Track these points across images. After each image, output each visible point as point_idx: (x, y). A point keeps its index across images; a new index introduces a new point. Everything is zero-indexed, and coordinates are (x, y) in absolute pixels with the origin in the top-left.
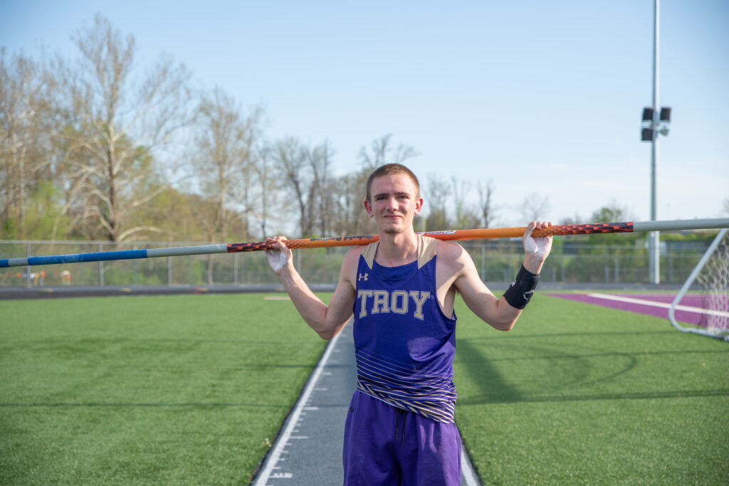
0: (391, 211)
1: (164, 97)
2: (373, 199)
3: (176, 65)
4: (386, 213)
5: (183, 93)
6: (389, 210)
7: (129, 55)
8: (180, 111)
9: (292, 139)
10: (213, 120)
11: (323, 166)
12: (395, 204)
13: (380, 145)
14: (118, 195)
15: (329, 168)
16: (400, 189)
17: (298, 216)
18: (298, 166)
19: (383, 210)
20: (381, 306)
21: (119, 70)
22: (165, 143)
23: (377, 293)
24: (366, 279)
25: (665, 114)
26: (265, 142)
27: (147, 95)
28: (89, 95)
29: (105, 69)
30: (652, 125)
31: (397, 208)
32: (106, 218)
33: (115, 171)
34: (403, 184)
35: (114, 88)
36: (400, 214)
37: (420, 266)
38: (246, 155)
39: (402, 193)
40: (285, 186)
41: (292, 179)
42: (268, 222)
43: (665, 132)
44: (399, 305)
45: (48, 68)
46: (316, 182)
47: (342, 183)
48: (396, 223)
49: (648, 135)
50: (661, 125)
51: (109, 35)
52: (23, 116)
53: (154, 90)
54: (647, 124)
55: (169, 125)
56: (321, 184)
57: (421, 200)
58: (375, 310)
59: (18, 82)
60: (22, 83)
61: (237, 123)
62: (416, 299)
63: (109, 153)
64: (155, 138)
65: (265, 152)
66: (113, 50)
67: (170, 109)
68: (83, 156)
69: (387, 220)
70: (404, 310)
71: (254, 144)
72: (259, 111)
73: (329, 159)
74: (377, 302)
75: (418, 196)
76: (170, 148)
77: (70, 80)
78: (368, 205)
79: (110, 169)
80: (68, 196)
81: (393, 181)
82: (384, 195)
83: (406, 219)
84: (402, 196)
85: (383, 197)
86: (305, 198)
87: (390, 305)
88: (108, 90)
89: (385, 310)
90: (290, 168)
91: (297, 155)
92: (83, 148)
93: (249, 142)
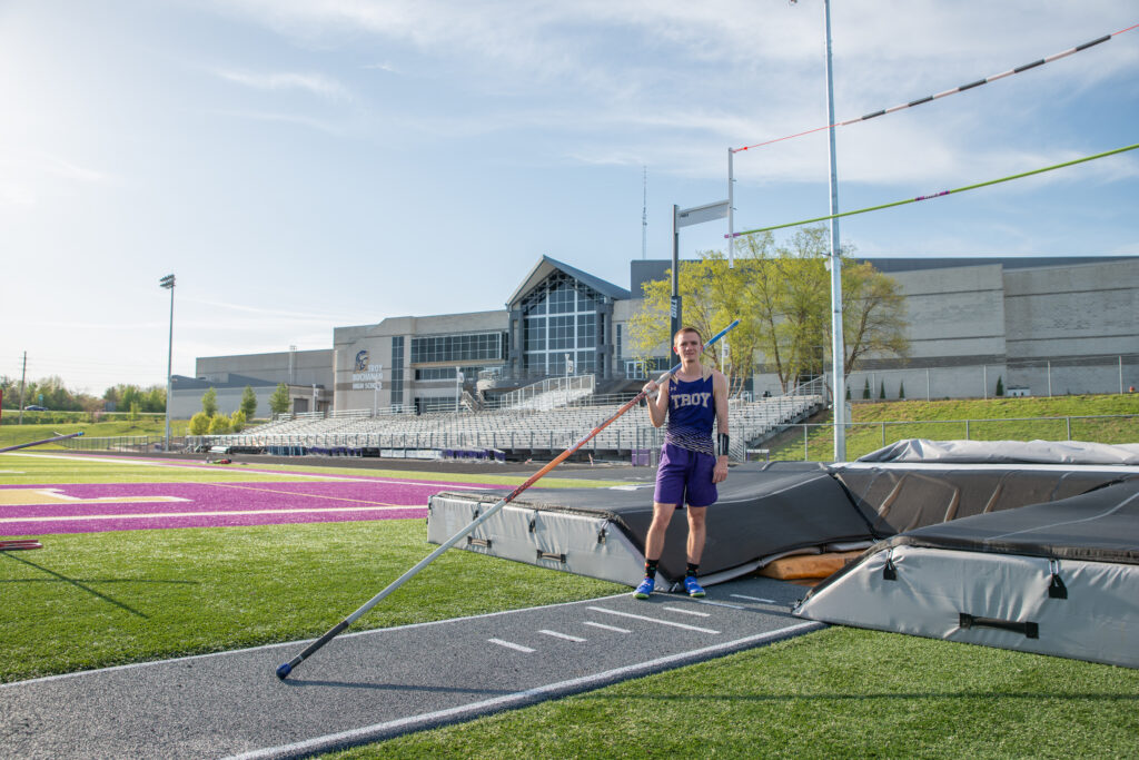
20: (686, 402)
23: (683, 396)
37: (704, 380)
44: (696, 401)
58: (683, 405)
62: (704, 397)
70: (698, 403)
74: (683, 400)
87: (690, 401)
89: (688, 404)
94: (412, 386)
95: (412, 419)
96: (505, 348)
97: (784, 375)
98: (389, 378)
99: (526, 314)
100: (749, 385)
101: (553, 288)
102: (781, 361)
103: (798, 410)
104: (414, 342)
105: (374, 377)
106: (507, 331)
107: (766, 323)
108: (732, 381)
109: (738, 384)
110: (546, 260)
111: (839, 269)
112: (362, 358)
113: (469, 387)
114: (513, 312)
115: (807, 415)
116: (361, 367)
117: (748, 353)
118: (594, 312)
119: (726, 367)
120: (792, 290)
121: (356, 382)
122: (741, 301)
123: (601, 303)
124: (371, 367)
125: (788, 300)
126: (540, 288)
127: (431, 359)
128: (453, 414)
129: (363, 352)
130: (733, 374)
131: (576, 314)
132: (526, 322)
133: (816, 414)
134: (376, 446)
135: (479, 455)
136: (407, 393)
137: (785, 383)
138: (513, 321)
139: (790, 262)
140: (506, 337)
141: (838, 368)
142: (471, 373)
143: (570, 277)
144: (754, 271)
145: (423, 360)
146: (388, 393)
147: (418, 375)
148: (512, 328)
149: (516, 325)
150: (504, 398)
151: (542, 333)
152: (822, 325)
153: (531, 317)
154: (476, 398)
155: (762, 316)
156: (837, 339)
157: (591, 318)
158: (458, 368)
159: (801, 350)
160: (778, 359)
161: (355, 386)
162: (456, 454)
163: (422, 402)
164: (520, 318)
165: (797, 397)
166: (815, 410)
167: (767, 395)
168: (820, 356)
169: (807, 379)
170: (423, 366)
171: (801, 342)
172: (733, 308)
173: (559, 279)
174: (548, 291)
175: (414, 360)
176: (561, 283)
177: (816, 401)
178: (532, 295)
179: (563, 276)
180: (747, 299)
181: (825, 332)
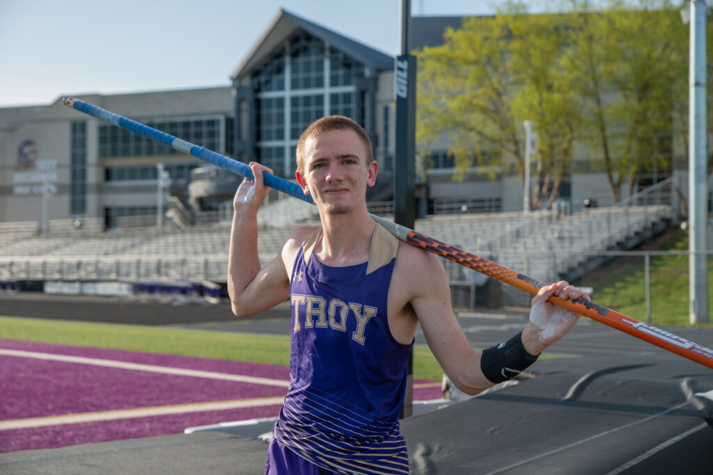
4: (326, 188)
6: (331, 182)
19: (323, 182)
20: (315, 318)
31: (341, 177)
39: (349, 156)
48: (342, 199)
58: (309, 323)
62: (358, 314)
69: (329, 196)
70: (342, 326)
89: (322, 323)
94: (100, 190)
95: (95, 237)
96: (230, 139)
97: (616, 176)
98: (66, 178)
99: (258, 90)
100: (565, 191)
101: (295, 55)
102: (612, 155)
103: (636, 228)
104: (102, 129)
105: (44, 178)
106: (233, 115)
107: (590, 103)
108: (541, 184)
109: (550, 189)
110: (285, 16)
111: (703, 20)
112: (27, 149)
113: (180, 193)
114: (240, 89)
115: (648, 234)
116: (26, 163)
117: (565, 145)
118: (351, 89)
119: (534, 165)
120: (630, 54)
121: (19, 185)
122: (553, 72)
123: (361, 75)
124: (41, 164)
125: (622, 69)
126: (278, 55)
127: (126, 153)
128: (152, 230)
129: (29, 143)
130: (542, 175)
131: (327, 91)
132: (258, 103)
133: (662, 233)
134: (39, 276)
135: (184, 291)
136: (92, 200)
137: (617, 187)
138: (239, 101)
139: (625, 14)
140: (230, 123)
141: (697, 168)
142: (182, 173)
143: (318, 40)
144: (573, 29)
145: (114, 153)
146: (65, 200)
147: (108, 174)
148: (239, 110)
149: (245, 106)
150: (224, 209)
151: (281, 118)
152: (673, 104)
153: (266, 95)
154: (188, 207)
155: (586, 92)
156: (697, 126)
157: (347, 97)
158: (160, 167)
159: (641, 141)
160: (607, 152)
161: (18, 190)
162: (151, 289)
163: (113, 213)
164: (249, 96)
165: (635, 209)
166: (661, 227)
167: (592, 204)
168: (667, 150)
169: (649, 182)
170: (116, 163)
171: (641, 130)
172: (543, 82)
173: (303, 43)
174: (287, 59)
175: (102, 154)
176: (306, 49)
177: (662, 214)
178: (266, 65)
179: (309, 37)
180: (563, 67)
181: (675, 115)
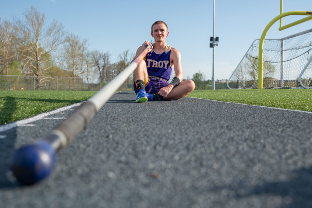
0: (159, 35)
1: (55, 34)
2: (153, 31)
3: (59, 24)
4: (157, 36)
5: (61, 33)
6: (158, 35)
7: (43, 20)
8: (60, 39)
9: (96, 51)
10: (70, 44)
11: (107, 60)
12: (160, 33)
13: (125, 53)
14: (39, 67)
15: (109, 60)
16: (162, 28)
17: (99, 76)
18: (99, 60)
19: (156, 35)
20: (155, 65)
21: (40, 25)
22: (55, 49)
23: (154, 61)
24: (150, 56)
25: (217, 39)
26: (88, 51)
27: (49, 33)
28: (29, 33)
29: (35, 25)
30: (213, 43)
31: (161, 34)
32: (35, 74)
33: (38, 59)
34: (163, 27)
35: (38, 31)
36: (162, 36)
37: (166, 53)
38: (82, 55)
39: (162, 29)
40: (94, 66)
41: (97, 63)
42: (89, 77)
43: (217, 45)
44: (161, 65)
45: (16, 24)
46: (105, 64)
47: (113, 66)
48: (161, 39)
49: (212, 46)
50: (216, 42)
51: (36, 13)
52: (7, 41)
53: (51, 32)
54: (212, 42)
55: (56, 43)
56: (106, 65)
57: (168, 32)
58: (153, 66)
59: (5, 29)
60: (6, 30)
61: (78, 45)
62: (165, 63)
63: (36, 52)
64: (52, 47)
65: (88, 55)
66: (37, 18)
67: (57, 38)
68: (28, 53)
69: (158, 38)
70: (162, 67)
71: (84, 52)
72: (86, 41)
73: (109, 57)
74: (154, 64)
75: (167, 31)
76: (57, 51)
77: (23, 28)
78: (152, 34)
79: (37, 58)
80: (22, 68)
81: (160, 25)
82: (157, 30)
83: (164, 38)
84: (162, 30)
85: (157, 31)
86: (101, 70)
87: (158, 65)
88: (36, 31)
89: (156, 66)
90: (96, 60)
91: (98, 56)
92: (27, 51)
93: (83, 51)
